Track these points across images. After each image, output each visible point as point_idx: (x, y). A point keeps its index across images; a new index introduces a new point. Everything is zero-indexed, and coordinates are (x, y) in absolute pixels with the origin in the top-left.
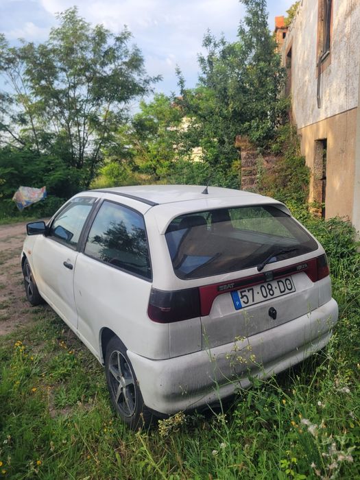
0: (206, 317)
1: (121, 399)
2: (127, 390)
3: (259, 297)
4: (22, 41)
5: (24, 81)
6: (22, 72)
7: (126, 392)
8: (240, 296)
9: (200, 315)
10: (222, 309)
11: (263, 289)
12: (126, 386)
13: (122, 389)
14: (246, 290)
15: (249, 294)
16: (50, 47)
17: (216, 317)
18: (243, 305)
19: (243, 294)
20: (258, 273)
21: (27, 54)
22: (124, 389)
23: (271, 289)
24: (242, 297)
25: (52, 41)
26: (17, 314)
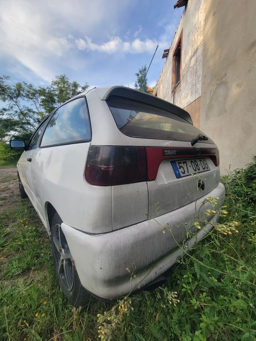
0: (152, 182)
1: (62, 271)
2: (67, 262)
3: (191, 170)
4: (40, 87)
5: (40, 105)
6: (39, 102)
7: (65, 264)
8: (178, 167)
9: (146, 179)
10: (165, 176)
11: (192, 163)
12: (66, 260)
13: (63, 260)
14: (182, 162)
15: (184, 166)
16: (52, 89)
17: (161, 183)
18: (182, 175)
19: (180, 165)
20: (192, 147)
21: (42, 92)
22: (64, 261)
23: (197, 165)
24: (180, 168)
25: (52, 86)
26: (10, 203)
